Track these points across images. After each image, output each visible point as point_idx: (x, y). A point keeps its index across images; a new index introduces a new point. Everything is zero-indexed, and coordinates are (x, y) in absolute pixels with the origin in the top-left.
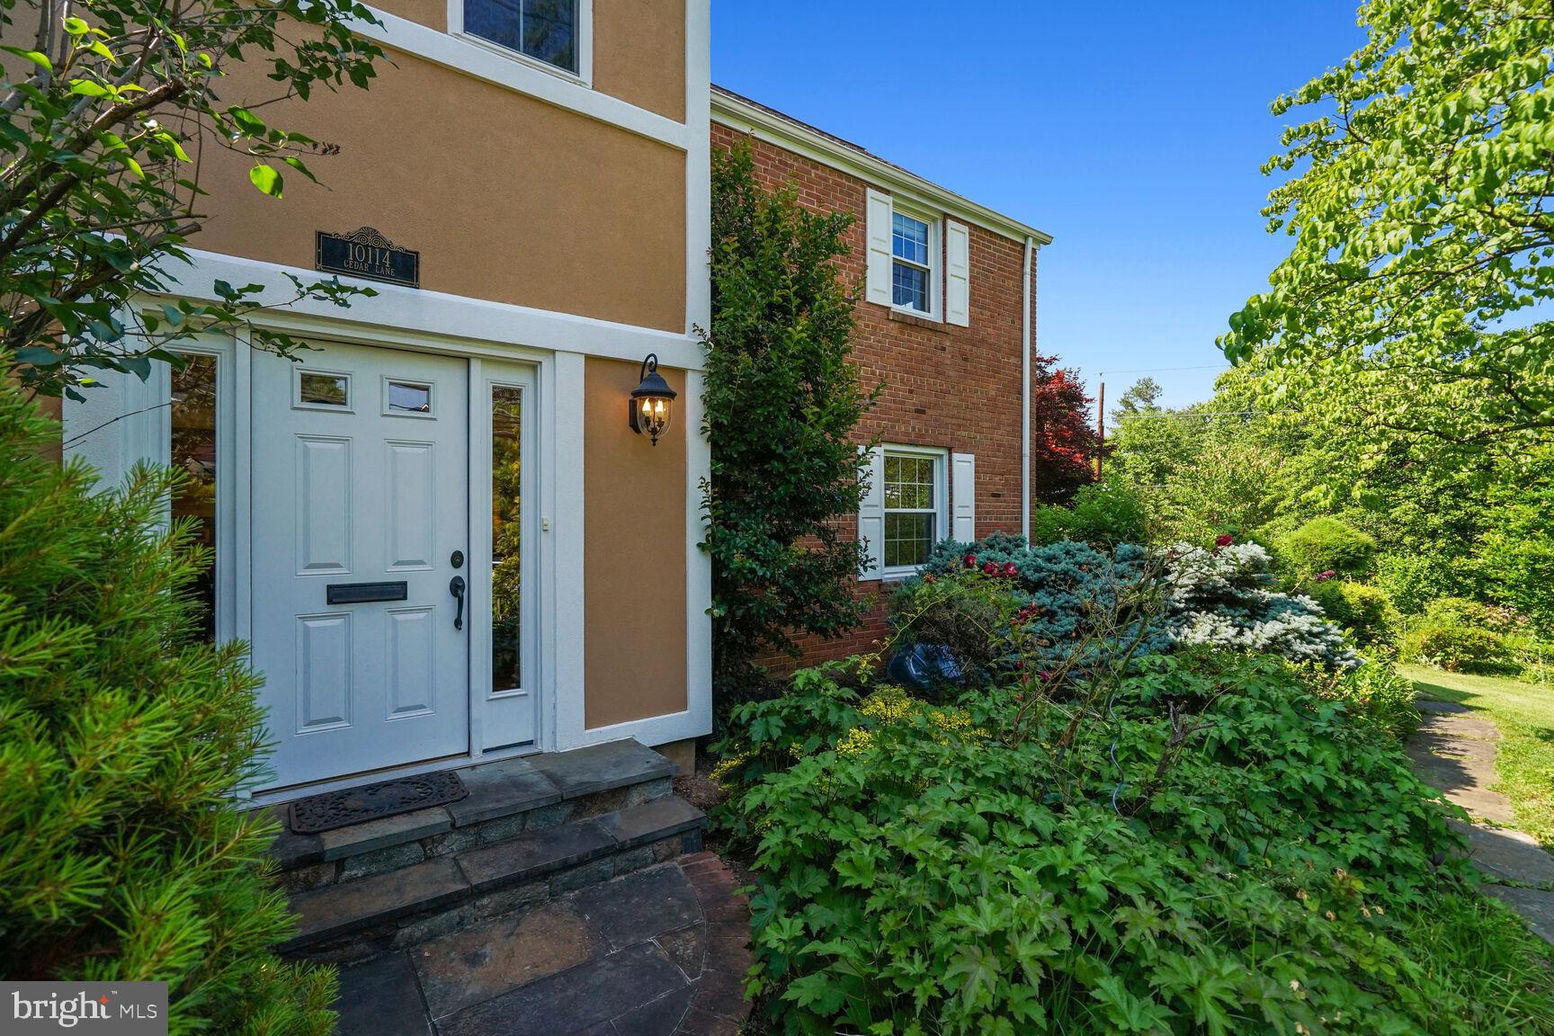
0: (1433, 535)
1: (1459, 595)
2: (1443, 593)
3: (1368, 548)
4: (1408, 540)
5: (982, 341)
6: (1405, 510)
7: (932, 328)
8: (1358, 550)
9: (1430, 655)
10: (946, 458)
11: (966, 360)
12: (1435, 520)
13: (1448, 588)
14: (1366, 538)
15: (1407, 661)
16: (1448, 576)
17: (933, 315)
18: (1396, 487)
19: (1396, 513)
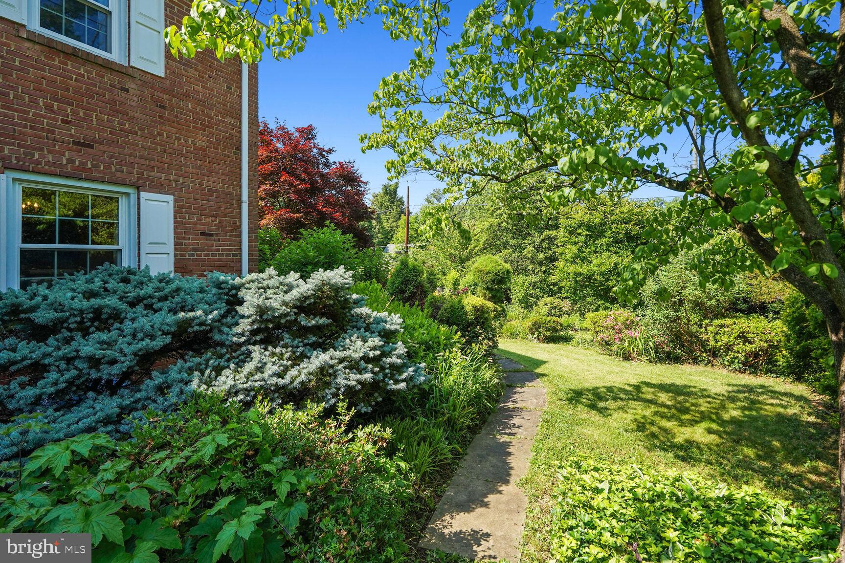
0: (541, 264)
1: (552, 296)
2: (545, 295)
3: (508, 272)
4: (530, 267)
5: (187, 95)
6: (528, 251)
7: (108, 66)
8: (503, 273)
9: (533, 334)
10: (133, 197)
11: (162, 107)
12: (541, 256)
13: (548, 293)
14: (508, 266)
15: (523, 338)
16: (548, 286)
17: (115, 55)
18: (525, 239)
19: (525, 252)
